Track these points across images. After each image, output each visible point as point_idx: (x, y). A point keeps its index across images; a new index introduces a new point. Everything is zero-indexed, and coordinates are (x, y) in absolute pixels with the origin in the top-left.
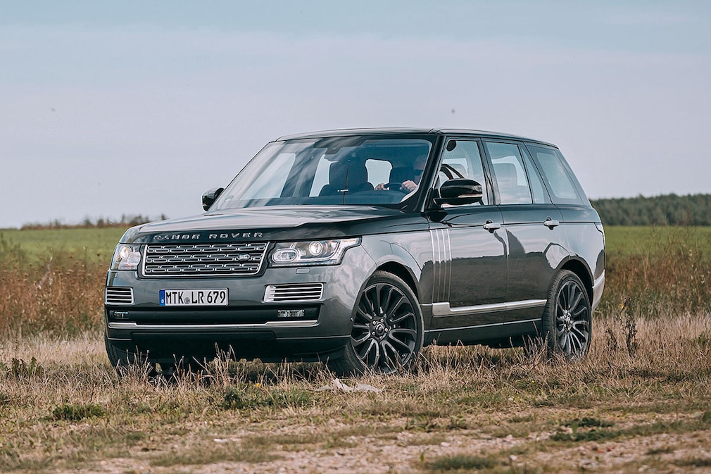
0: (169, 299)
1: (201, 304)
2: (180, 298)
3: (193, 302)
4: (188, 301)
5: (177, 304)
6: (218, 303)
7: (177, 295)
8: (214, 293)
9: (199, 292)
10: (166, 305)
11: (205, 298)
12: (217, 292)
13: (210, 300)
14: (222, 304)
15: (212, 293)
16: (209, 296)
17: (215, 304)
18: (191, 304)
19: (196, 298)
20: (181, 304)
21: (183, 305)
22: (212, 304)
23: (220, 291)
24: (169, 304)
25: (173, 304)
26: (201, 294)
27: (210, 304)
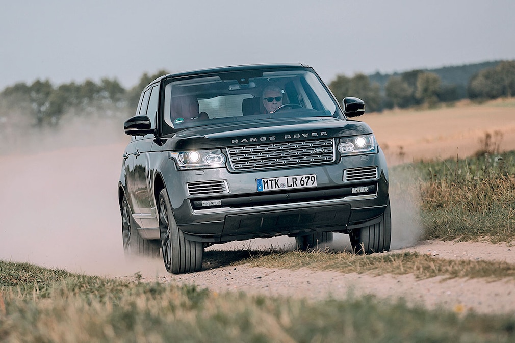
0: (266, 185)
1: (295, 187)
2: (276, 184)
3: (288, 186)
4: (283, 186)
5: (274, 189)
6: (310, 185)
7: (273, 182)
8: (306, 178)
9: (293, 178)
10: (264, 190)
11: (298, 183)
12: (309, 177)
13: (303, 184)
14: (312, 186)
15: (304, 178)
16: (301, 180)
17: (307, 186)
18: (286, 188)
19: (290, 183)
20: (278, 188)
21: (279, 189)
22: (305, 186)
23: (310, 176)
24: (266, 189)
25: (270, 189)
26: (295, 180)
27: (303, 186)
